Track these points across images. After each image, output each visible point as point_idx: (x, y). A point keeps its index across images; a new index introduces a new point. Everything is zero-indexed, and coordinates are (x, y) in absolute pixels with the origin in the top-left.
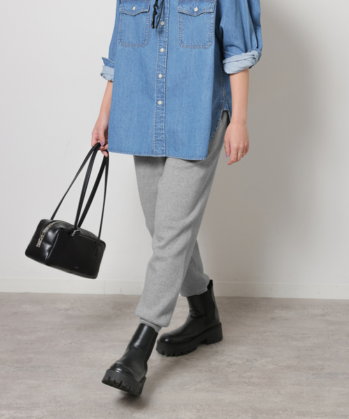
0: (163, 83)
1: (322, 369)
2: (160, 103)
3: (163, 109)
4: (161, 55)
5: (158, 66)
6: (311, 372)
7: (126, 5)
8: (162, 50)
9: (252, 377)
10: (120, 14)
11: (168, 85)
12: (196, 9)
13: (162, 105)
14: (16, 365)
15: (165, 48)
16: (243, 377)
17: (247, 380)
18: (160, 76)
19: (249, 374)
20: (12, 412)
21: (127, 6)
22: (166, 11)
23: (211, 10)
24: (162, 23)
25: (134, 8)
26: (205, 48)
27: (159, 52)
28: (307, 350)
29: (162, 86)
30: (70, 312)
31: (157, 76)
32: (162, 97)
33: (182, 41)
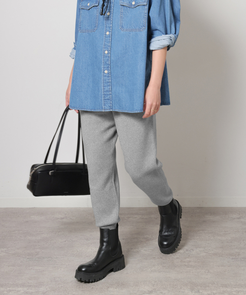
0: (109, 57)
1: (239, 255)
2: (106, 72)
3: (109, 76)
4: (107, 37)
5: (105, 45)
6: (231, 257)
7: (83, 2)
8: (108, 33)
9: (190, 261)
10: (79, 10)
11: (112, 58)
12: (133, 3)
13: (108, 74)
14: (27, 257)
15: (109, 32)
16: (184, 262)
17: (187, 264)
18: (106, 52)
19: (188, 259)
20: (25, 289)
21: (84, 4)
22: (111, 5)
23: (145, 4)
24: (108, 14)
25: (89, 4)
26: (140, 31)
27: (106, 35)
28: (228, 242)
29: (107, 60)
30: (64, 220)
31: (104, 52)
32: (108, 67)
33: (122, 26)
